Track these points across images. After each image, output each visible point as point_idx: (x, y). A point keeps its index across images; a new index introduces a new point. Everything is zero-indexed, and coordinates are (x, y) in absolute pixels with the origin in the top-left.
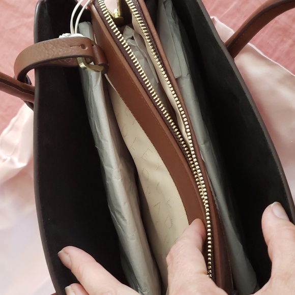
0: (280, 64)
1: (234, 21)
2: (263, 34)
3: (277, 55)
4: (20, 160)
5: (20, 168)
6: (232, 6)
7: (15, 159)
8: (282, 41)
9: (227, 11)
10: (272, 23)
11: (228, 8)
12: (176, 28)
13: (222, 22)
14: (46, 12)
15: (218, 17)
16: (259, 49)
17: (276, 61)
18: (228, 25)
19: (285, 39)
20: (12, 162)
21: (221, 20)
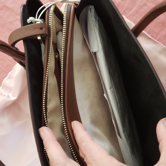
0: (160, 42)
1: (135, 18)
2: (151, 26)
3: (159, 37)
4: (13, 96)
5: (13, 100)
6: (134, 10)
7: (11, 95)
8: (162, 29)
9: (131, 13)
10: (156, 20)
11: (131, 11)
12: (96, 24)
13: (128, 19)
14: (27, 11)
15: (125, 16)
16: (149, 34)
17: (158, 41)
18: (131, 20)
19: (163, 28)
20: (8, 96)
21: (127, 18)
